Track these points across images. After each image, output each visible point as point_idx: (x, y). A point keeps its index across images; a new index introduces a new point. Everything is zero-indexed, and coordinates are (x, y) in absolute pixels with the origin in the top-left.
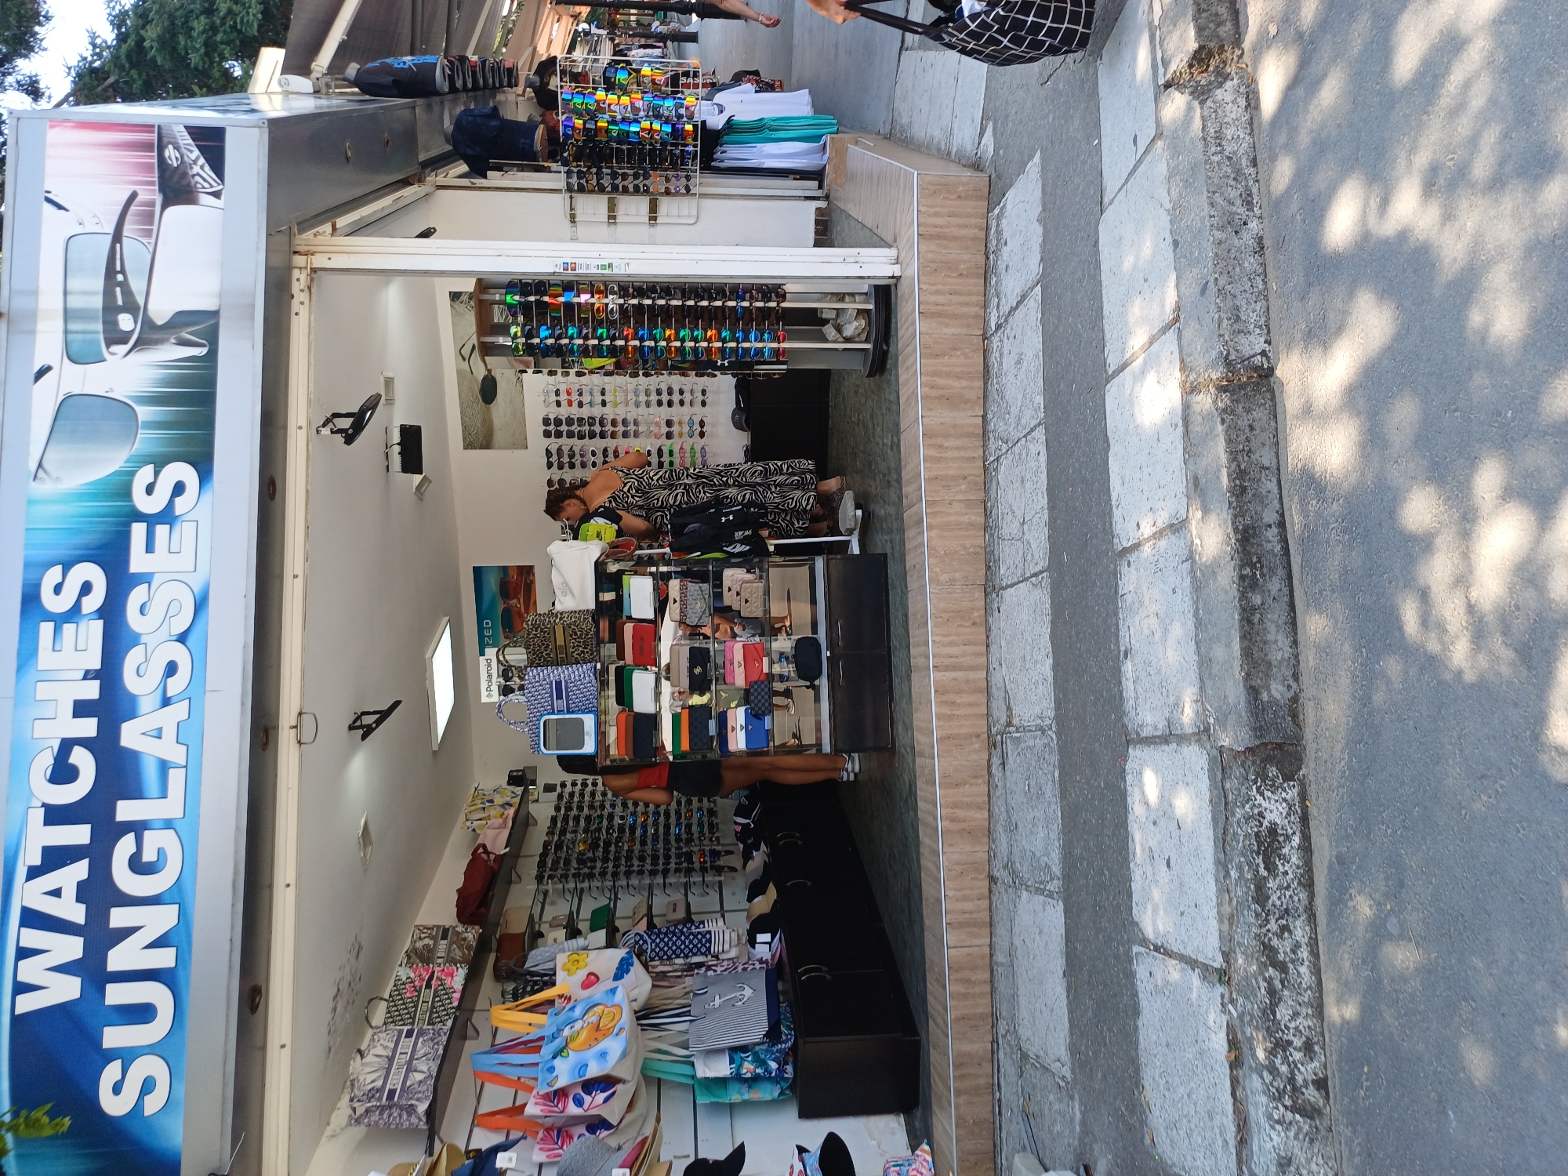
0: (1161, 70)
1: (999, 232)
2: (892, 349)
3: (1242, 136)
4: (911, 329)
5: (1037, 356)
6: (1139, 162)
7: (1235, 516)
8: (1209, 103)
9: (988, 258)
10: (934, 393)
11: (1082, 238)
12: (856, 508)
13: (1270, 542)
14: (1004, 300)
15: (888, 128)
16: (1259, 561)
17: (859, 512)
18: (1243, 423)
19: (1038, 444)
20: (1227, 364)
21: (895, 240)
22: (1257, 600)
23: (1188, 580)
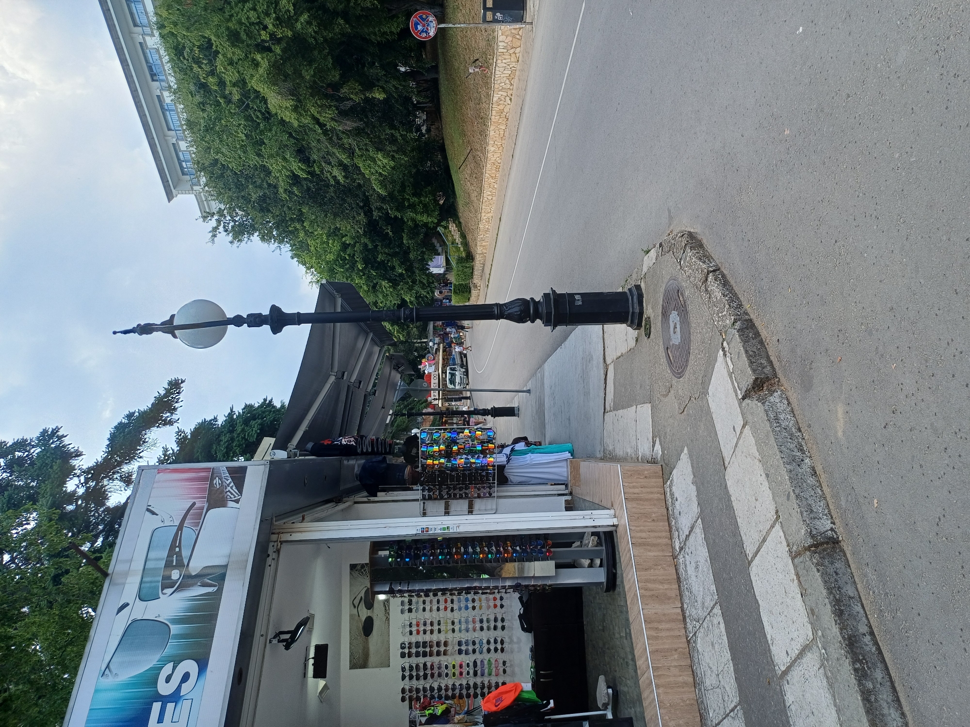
0: (739, 392)
1: (672, 495)
2: (619, 572)
3: (789, 418)
4: (628, 555)
5: (706, 561)
6: (739, 439)
7: (841, 629)
8: (767, 403)
9: (668, 509)
10: (648, 593)
11: (718, 486)
12: (608, 687)
13: (867, 645)
14: (681, 532)
15: (602, 454)
16: (864, 659)
17: (610, 691)
18: (831, 570)
19: (718, 617)
20: (812, 537)
21: (612, 506)
22: (870, 685)
23: (825, 681)
